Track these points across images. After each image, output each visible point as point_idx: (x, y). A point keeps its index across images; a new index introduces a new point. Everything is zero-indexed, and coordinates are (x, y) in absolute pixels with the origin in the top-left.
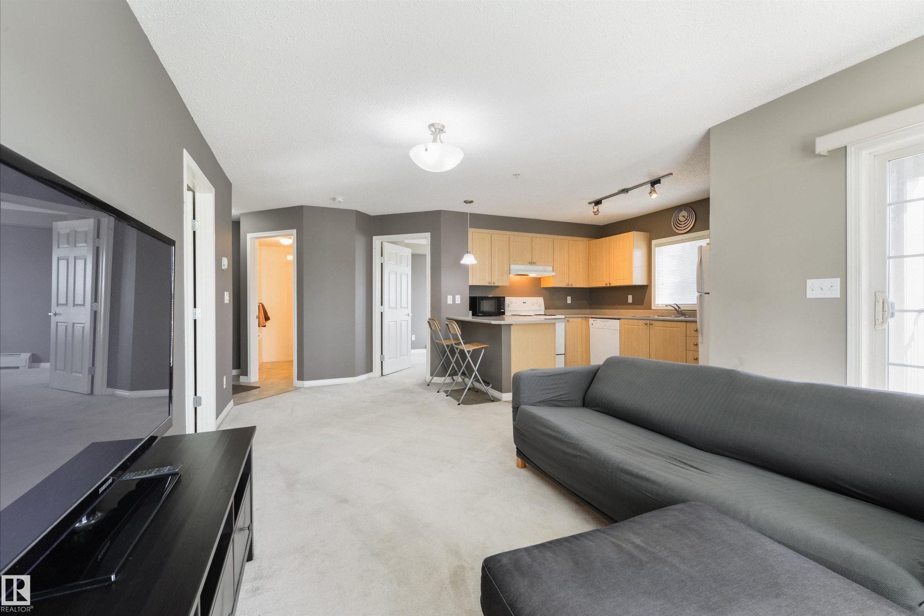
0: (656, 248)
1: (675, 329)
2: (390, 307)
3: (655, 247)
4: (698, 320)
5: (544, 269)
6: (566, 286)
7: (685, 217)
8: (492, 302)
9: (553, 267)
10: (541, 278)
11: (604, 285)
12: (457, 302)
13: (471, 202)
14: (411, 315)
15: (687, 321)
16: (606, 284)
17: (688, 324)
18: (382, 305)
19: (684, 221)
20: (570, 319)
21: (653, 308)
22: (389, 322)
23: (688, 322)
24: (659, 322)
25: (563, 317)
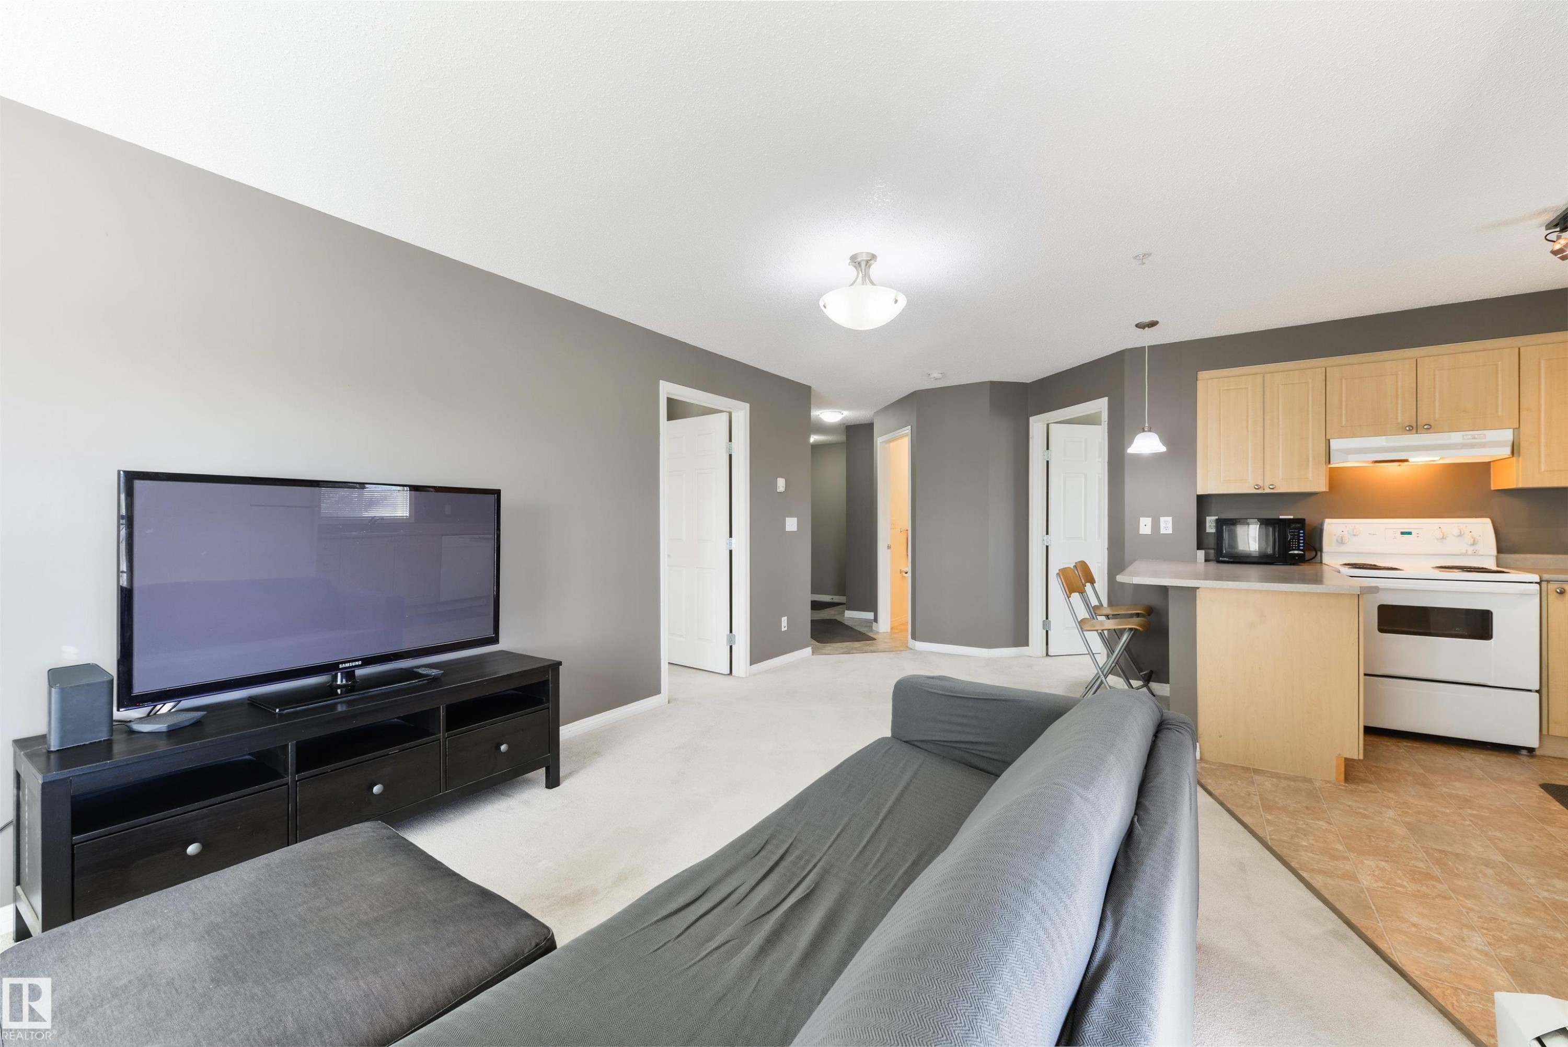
2: (1065, 537)
5: (1474, 438)
9: (1518, 429)
12: (1163, 531)
13: (1153, 324)
18: (1048, 533)
25: (1534, 577)
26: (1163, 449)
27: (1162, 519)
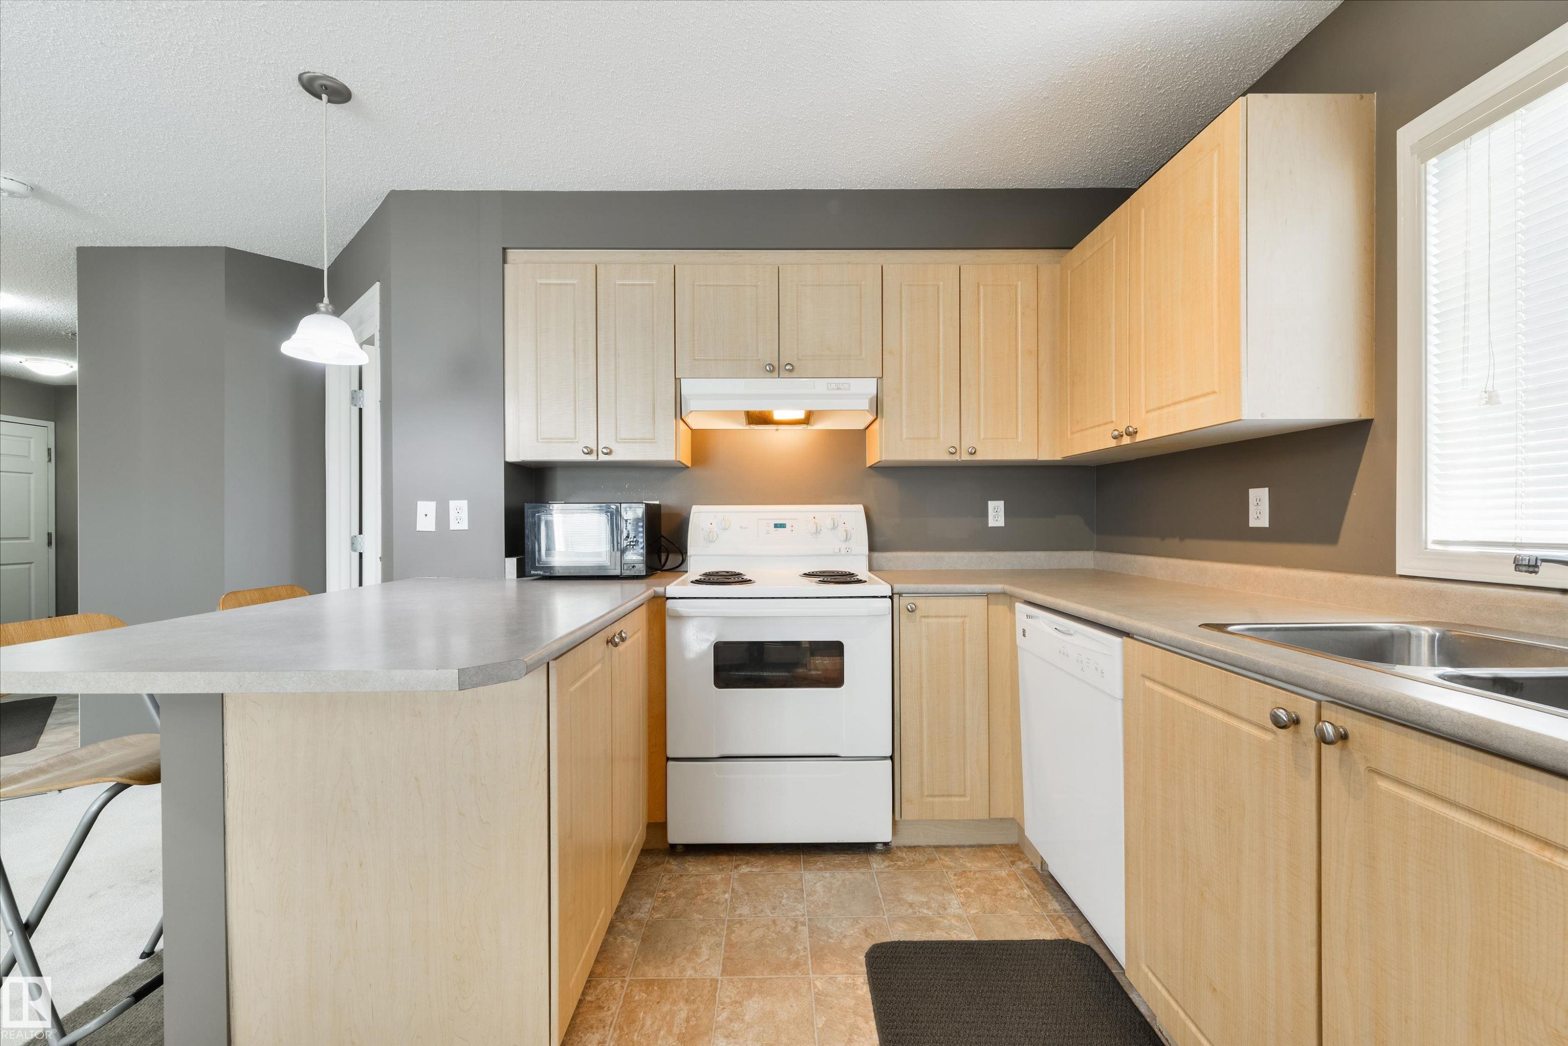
5: (838, 388)
6: (948, 459)
9: (879, 378)
11: (1110, 443)
12: (453, 526)
16: (1117, 437)
20: (921, 602)
21: (1406, 561)
25: (885, 591)
27: (453, 504)
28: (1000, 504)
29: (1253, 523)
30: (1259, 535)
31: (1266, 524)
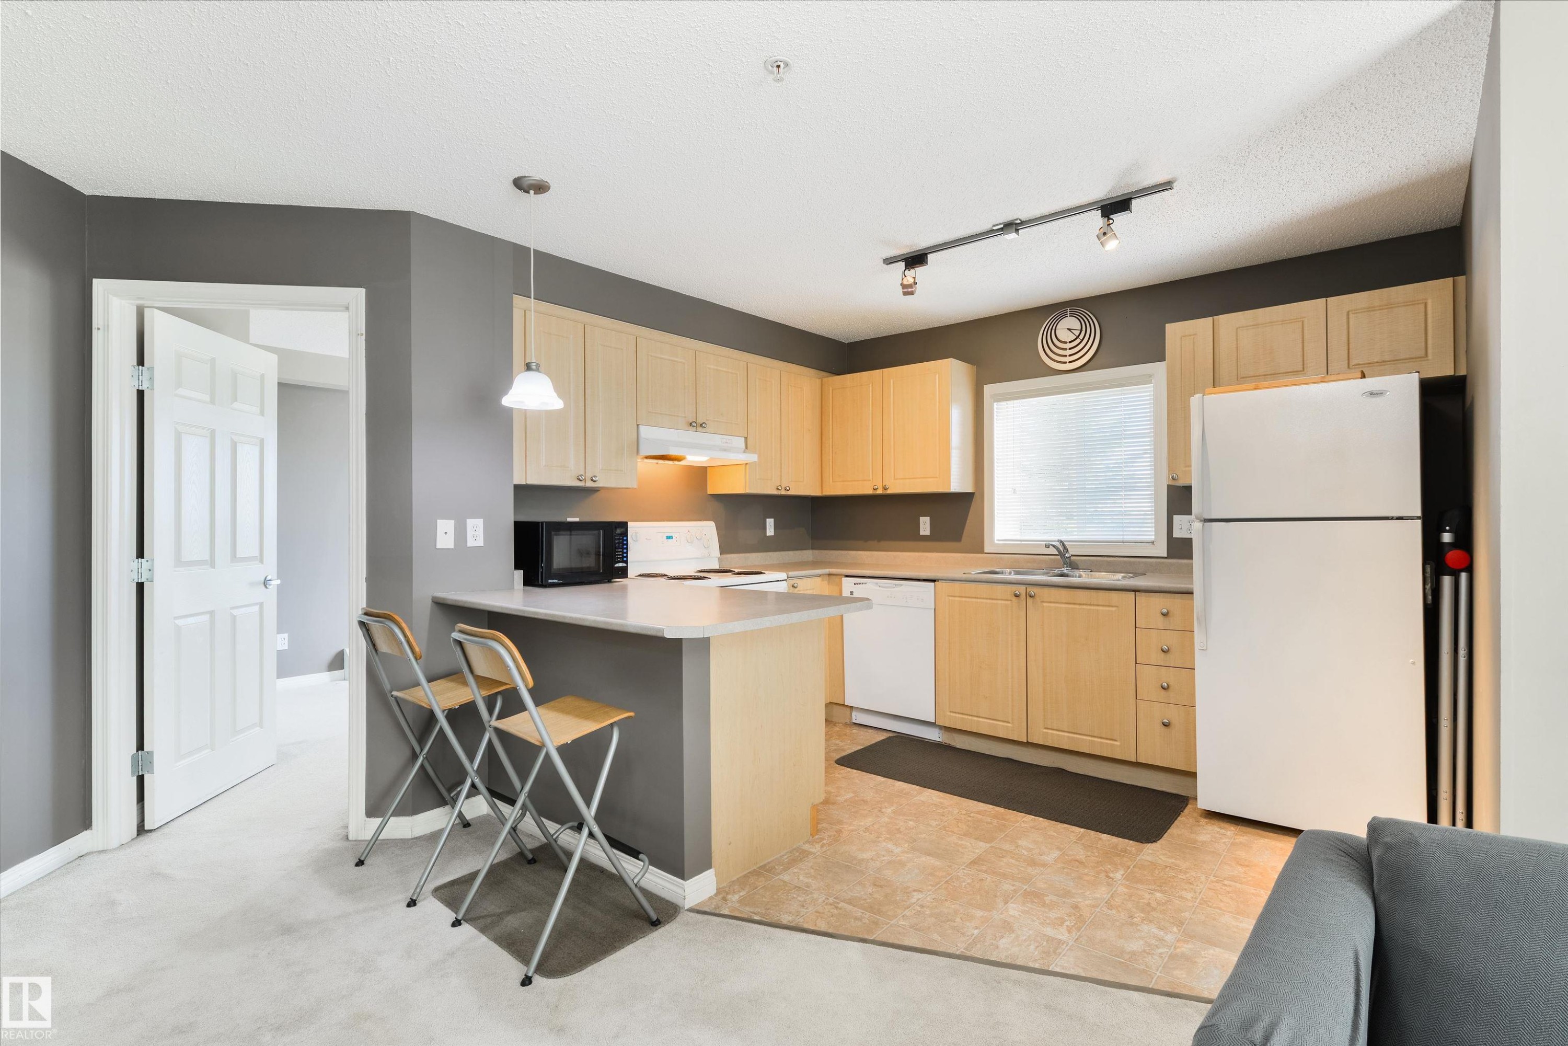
0: (995, 404)
1: (1101, 608)
2: (179, 562)
3: (994, 402)
4: (1197, 587)
5: (726, 443)
6: (775, 492)
7: (1072, 331)
8: (586, 540)
9: (746, 438)
10: (707, 467)
11: (870, 492)
12: (471, 543)
13: (541, 188)
14: (279, 582)
15: (1136, 589)
16: (875, 489)
17: (1141, 598)
18: (140, 554)
19: (1070, 342)
20: (799, 582)
21: (987, 549)
22: (176, 618)
23: (1139, 591)
24: (1053, 591)
25: (783, 575)
26: (557, 404)
27: (470, 523)
28: (772, 520)
29: (922, 533)
30: (925, 538)
31: (928, 533)
